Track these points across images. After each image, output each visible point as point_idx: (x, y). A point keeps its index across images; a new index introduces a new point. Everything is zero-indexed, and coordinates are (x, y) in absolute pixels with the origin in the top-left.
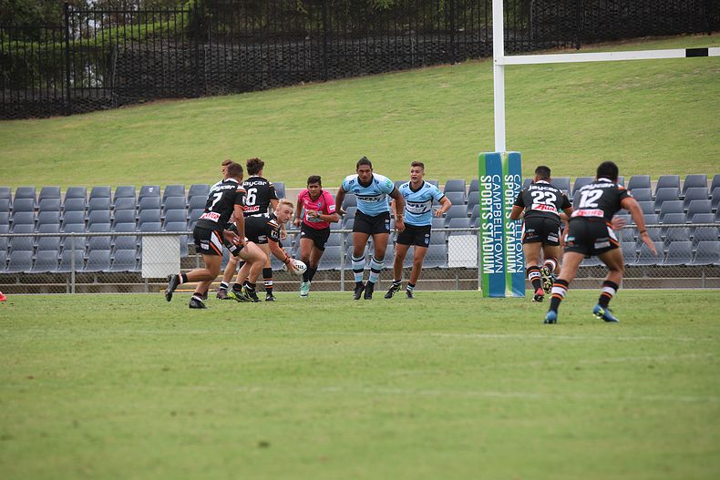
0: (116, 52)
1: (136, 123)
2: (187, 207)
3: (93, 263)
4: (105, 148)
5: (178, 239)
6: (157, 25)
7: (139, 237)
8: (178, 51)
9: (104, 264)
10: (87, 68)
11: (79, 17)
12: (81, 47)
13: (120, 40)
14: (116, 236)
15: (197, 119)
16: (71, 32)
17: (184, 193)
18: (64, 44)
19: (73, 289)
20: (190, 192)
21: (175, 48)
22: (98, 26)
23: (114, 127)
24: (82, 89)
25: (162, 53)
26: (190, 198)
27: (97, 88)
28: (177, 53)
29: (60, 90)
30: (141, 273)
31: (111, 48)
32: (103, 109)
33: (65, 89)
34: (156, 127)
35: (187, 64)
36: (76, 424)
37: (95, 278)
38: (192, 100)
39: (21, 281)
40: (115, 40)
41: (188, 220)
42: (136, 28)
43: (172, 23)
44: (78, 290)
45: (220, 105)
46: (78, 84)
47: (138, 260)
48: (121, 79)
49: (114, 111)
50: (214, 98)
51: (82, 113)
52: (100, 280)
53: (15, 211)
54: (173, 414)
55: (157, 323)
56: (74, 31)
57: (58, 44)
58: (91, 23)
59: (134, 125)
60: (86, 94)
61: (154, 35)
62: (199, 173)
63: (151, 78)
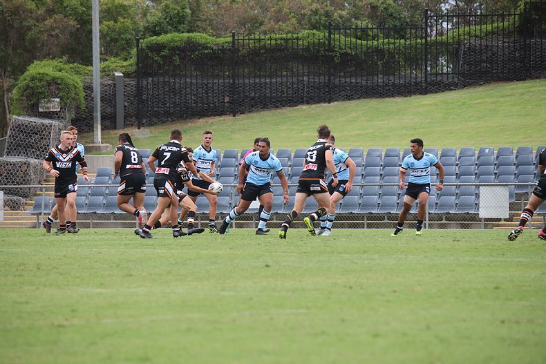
0: (463, 47)
1: (477, 100)
2: (515, 164)
3: (442, 206)
4: (453, 119)
5: (507, 188)
6: (495, 25)
7: (478, 186)
8: (511, 44)
9: (451, 207)
10: (440, 59)
11: (436, 21)
12: (436, 43)
13: (466, 37)
14: (460, 185)
15: (523, 96)
16: (429, 31)
17: (493, 153)
18: (424, 40)
19: (427, 225)
20: (498, 153)
21: (509, 43)
22: (450, 27)
23: (460, 103)
24: (437, 74)
25: (497, 46)
26: (517, 157)
27: (448, 74)
28: (509, 46)
29: (419, 75)
30: (478, 214)
31: (459, 43)
32: (452, 89)
33: (423, 75)
34: (492, 103)
35: (517, 55)
36: (428, 328)
37: (444, 218)
38: (521, 82)
39: (388, 219)
40: (463, 37)
41: (515, 174)
42: (478, 27)
43: (506, 24)
44: (431, 226)
45: (541, 86)
46: (434, 71)
47: (476, 204)
48: (466, 66)
49: (460, 91)
50: (537, 80)
51: (436, 92)
52: (447, 219)
53: (384, 166)
54: (503, 322)
55: (490, 253)
56: (431, 31)
57: (419, 41)
58: (445, 25)
59: (475, 102)
60: (439, 78)
61: (493, 33)
62: (525, 138)
63: (489, 65)
